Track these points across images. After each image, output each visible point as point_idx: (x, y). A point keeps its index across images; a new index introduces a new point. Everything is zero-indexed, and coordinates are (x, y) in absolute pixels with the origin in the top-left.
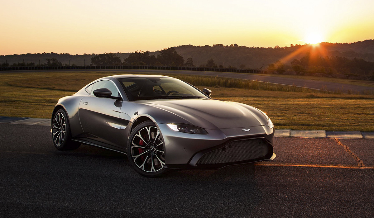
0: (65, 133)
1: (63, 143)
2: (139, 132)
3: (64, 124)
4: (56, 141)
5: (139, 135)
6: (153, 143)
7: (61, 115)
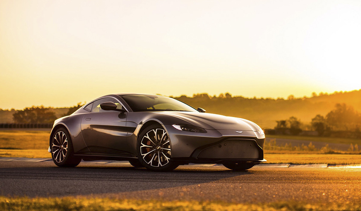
0: (67, 149)
1: (65, 158)
2: (147, 134)
3: (66, 141)
4: (56, 158)
5: (147, 136)
6: (159, 143)
7: (61, 134)
